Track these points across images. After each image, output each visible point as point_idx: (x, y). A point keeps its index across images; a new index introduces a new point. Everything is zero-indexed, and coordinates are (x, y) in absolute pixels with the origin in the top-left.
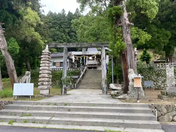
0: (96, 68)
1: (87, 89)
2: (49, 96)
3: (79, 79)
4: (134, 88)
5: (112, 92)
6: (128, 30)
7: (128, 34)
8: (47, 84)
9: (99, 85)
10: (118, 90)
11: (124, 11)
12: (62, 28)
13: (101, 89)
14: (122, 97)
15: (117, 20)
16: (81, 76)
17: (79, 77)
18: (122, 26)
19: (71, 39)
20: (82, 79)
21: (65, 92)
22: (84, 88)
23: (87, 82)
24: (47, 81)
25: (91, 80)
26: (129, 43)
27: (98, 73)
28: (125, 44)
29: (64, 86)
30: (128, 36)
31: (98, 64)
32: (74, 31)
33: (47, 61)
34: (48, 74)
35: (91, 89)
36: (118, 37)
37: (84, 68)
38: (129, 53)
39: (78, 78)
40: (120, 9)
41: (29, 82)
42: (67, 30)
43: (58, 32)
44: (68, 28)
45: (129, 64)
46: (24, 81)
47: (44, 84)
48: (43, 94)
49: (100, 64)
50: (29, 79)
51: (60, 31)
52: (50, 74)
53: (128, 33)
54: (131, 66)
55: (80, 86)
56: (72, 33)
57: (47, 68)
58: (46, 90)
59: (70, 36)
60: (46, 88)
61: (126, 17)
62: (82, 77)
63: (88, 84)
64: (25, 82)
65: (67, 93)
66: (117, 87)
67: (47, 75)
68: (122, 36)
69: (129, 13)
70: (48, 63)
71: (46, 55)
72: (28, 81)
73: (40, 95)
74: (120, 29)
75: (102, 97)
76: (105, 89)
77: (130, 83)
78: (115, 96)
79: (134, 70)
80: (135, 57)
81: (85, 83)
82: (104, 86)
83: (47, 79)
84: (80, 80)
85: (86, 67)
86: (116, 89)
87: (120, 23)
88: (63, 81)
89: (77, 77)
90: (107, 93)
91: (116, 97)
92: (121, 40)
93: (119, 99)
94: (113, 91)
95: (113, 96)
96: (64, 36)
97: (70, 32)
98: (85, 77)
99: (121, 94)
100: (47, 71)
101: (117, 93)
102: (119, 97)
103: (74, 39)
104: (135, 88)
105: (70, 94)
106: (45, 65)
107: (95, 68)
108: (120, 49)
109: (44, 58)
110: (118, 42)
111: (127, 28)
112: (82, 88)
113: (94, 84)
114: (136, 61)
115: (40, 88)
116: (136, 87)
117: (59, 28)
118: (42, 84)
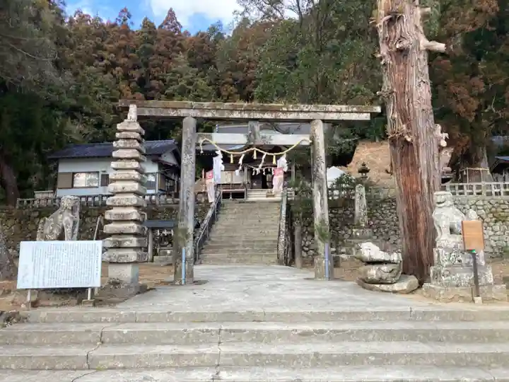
0: (243, 197)
3: (201, 231)
5: (373, 271)
8: (134, 244)
10: (394, 263)
14: (405, 287)
24: (136, 235)
34: (139, 207)
47: (126, 244)
50: (74, 224)
52: (142, 209)
54: (431, 184)
55: (208, 255)
60: (134, 258)
63: (231, 246)
64: (61, 238)
66: (390, 253)
67: (134, 214)
71: (128, 138)
72: (73, 234)
78: (383, 283)
83: (134, 225)
84: (205, 234)
86: (387, 259)
91: (385, 287)
93: (395, 292)
94: (377, 267)
100: (135, 199)
101: (390, 272)
102: (396, 287)
106: (130, 175)
113: (252, 246)
118: (118, 247)
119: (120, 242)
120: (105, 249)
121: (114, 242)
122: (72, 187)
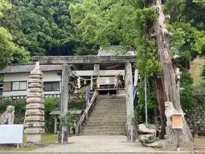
0: (116, 94)
1: (98, 134)
2: (41, 145)
3: (83, 116)
4: (173, 130)
5: (143, 137)
6: (165, 42)
7: (166, 49)
8: (38, 125)
9: (122, 128)
10: (151, 134)
11: (159, 14)
12: (42, 6)
13: (126, 135)
14: (156, 145)
15: (148, 28)
16: (86, 111)
17: (83, 112)
18: (155, 38)
19: (60, 30)
20: (89, 116)
21: (66, 140)
22: (94, 134)
23: (100, 121)
24: (39, 121)
25: (106, 119)
26: (167, 62)
27: (119, 104)
28: (160, 64)
29: (64, 129)
30: (165, 52)
31: (119, 86)
32: (66, 12)
33: (38, 88)
34: (40, 108)
35: (106, 134)
36: (151, 54)
37: (93, 94)
38: (166, 77)
39: (82, 114)
40: (153, 13)
41: (13, 122)
42: (52, 11)
43: (33, 15)
44: (54, 5)
45: (167, 94)
46: (5, 121)
47: (35, 125)
48: (32, 142)
49: (122, 85)
50: (12, 117)
51: (36, 12)
52: (42, 109)
53: (165, 47)
54: (171, 97)
55: (86, 130)
56: (63, 17)
57: (39, 99)
58: (37, 135)
59: (58, 22)
60: (38, 131)
61: (163, 22)
62: (89, 112)
63: (100, 125)
64: (7, 123)
65: (68, 141)
66: (149, 128)
67: (38, 112)
68: (156, 53)
69: (167, 16)
70: (39, 92)
71: (36, 78)
72: (11, 120)
73: (28, 144)
74: (153, 42)
75: (128, 145)
76: (132, 134)
77: (168, 123)
78: (146, 143)
79: (174, 103)
80: (177, 83)
81: (95, 123)
82: (131, 128)
83: (38, 118)
84: (85, 118)
85: (95, 93)
86: (148, 132)
87: (154, 32)
88: (63, 121)
89: (79, 112)
90: (134, 139)
91: (148, 145)
92: (154, 58)
93: (152, 147)
94: (144, 135)
95: (144, 144)
96: (45, 23)
97: (58, 13)
98: (95, 113)
99: (156, 140)
100: (39, 105)
101: (150, 137)
102: (153, 145)
103: (67, 30)
104: (175, 131)
105: (73, 143)
106: (36, 95)
107: (114, 92)
108: (153, 72)
109: (34, 84)
110: (150, 61)
111: (164, 39)
112: (89, 134)
113: (112, 125)
114: (178, 89)
115: (28, 132)
116: (176, 129)
117: (36, 6)
118: (31, 126)
119: (32, 125)
120: (25, 128)
121: (29, 124)
122: (12, 90)
